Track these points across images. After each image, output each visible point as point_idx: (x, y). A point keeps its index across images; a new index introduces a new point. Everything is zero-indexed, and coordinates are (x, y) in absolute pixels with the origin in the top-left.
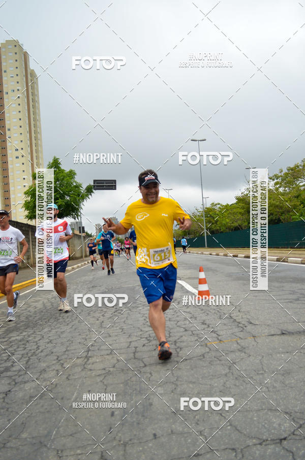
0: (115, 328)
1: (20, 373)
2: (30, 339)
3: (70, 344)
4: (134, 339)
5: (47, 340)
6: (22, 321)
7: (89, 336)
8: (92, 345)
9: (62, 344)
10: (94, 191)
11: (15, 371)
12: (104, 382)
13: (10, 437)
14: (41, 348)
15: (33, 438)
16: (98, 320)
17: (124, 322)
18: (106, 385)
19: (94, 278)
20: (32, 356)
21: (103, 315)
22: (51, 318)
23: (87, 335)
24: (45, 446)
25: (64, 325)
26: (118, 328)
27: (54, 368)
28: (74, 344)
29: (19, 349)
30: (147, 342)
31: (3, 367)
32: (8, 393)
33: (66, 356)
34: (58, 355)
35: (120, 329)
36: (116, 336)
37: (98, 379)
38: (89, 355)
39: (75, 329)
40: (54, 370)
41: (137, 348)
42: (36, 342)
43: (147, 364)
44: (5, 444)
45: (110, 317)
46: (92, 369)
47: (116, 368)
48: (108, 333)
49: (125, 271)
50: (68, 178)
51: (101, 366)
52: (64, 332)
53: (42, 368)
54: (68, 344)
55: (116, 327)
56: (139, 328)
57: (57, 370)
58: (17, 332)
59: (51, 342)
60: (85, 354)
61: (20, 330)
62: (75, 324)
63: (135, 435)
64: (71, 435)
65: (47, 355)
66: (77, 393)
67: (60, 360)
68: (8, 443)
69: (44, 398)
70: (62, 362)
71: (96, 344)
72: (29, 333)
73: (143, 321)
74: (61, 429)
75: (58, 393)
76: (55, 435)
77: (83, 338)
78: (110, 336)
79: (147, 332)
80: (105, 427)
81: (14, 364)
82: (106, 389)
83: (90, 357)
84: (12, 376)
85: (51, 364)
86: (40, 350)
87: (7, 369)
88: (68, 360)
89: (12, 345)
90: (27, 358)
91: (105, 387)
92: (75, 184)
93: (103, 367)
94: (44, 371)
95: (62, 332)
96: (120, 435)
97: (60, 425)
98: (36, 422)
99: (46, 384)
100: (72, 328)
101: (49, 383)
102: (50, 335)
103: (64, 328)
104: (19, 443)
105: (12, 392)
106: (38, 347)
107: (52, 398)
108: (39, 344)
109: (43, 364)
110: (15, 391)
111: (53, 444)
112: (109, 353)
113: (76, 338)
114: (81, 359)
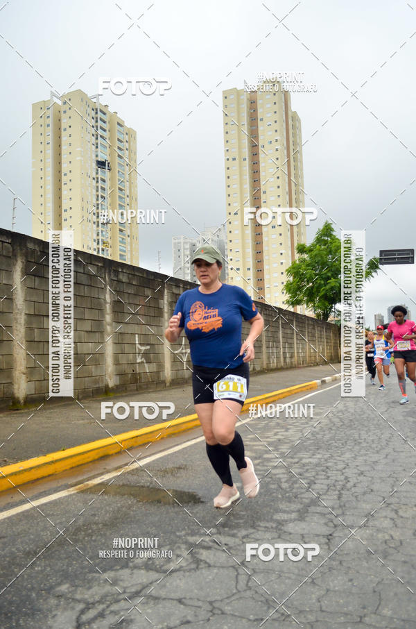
2: (330, 464)
3: (395, 482)
5: (356, 471)
6: (309, 439)
9: (381, 479)
13: (364, 608)
14: (352, 481)
15: (403, 620)
22: (348, 440)
25: (373, 453)
27: (385, 514)
29: (320, 477)
31: (307, 498)
32: (330, 537)
33: (397, 500)
39: (393, 461)
40: (386, 517)
42: (341, 470)
52: (377, 462)
53: (366, 511)
54: (392, 482)
57: (392, 519)
58: (307, 452)
59: (362, 473)
61: (310, 450)
62: (390, 453)
65: (365, 493)
68: (365, 616)
69: (389, 558)
70: (392, 506)
72: (325, 457)
75: (411, 556)
84: (325, 515)
86: (351, 484)
88: (402, 506)
89: (307, 470)
90: (337, 492)
94: (369, 516)
95: (374, 462)
98: (396, 594)
99: (384, 537)
100: (386, 457)
101: (387, 537)
102: (358, 464)
103: (375, 457)
104: (383, 623)
105: (335, 537)
106: (346, 478)
107: (405, 562)
108: (346, 474)
109: (364, 505)
110: (340, 537)
113: (401, 475)
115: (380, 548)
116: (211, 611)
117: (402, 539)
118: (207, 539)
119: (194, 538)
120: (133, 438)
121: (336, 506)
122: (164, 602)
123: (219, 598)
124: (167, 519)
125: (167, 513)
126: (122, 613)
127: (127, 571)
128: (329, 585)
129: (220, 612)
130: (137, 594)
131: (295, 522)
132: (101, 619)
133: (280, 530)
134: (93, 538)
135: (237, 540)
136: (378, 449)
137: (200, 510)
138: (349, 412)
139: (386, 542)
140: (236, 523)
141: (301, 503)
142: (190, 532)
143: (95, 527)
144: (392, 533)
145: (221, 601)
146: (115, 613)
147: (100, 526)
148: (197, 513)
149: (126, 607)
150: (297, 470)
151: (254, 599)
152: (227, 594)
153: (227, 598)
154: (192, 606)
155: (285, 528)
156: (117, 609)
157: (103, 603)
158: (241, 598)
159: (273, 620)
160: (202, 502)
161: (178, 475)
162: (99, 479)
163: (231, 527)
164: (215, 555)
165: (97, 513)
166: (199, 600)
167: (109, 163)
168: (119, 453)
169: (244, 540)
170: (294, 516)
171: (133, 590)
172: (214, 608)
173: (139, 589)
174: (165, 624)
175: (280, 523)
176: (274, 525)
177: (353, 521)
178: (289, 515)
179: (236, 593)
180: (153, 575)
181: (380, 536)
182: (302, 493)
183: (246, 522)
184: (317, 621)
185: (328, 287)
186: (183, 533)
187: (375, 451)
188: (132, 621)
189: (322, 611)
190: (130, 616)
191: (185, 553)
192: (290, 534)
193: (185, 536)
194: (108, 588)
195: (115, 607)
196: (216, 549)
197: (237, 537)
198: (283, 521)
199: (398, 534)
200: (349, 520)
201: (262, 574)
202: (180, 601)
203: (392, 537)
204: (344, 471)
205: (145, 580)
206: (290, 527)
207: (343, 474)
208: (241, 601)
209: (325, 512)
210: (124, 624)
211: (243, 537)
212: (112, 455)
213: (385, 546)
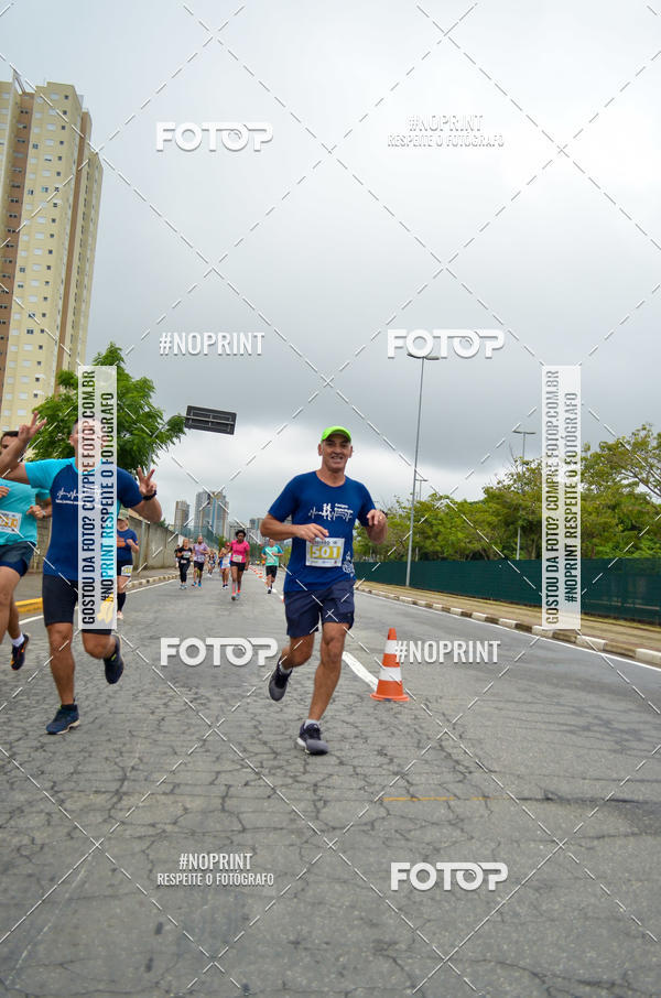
0: (189, 738)
3: (85, 758)
4: (228, 766)
5: (35, 744)
7: (128, 746)
8: (133, 768)
9: (67, 754)
10: (186, 430)
12: (148, 855)
16: (153, 713)
18: (152, 862)
19: (156, 619)
21: (165, 704)
23: (124, 744)
26: (194, 738)
27: (42, 807)
28: (92, 759)
30: (253, 776)
33: (73, 784)
34: (55, 779)
35: (199, 739)
37: (138, 846)
38: (124, 789)
39: (100, 728)
40: (42, 811)
41: (232, 789)
42: (11, 743)
43: (248, 827)
45: (181, 711)
47: (180, 827)
48: (172, 747)
49: (226, 613)
50: (135, 394)
51: (148, 817)
53: (16, 805)
54: (80, 759)
55: (193, 734)
56: (240, 744)
57: (49, 814)
59: (42, 747)
60: (114, 786)
62: (102, 715)
63: (203, 983)
64: (61, 965)
67: (57, 792)
69: (10, 872)
70: (61, 795)
71: (141, 767)
73: (252, 731)
74: (41, 948)
75: (45, 865)
76: (25, 960)
77: (115, 750)
78: (175, 753)
79: (256, 754)
80: (138, 956)
82: (151, 871)
83: (125, 794)
85: (38, 797)
88: (76, 795)
91: (150, 866)
92: (147, 410)
93: (151, 821)
94: (19, 811)
96: (170, 978)
97: (39, 937)
100: (93, 722)
101: (26, 840)
106: (13, 755)
107: (30, 876)
108: (13, 750)
109: (18, 796)
111: (17, 980)
112: (167, 791)
113: (100, 748)
114: (104, 796)
115: (5, 858)
117: (47, 841)
139: (18, 850)
144: (37, 835)
181: (16, 840)
199: (45, 835)
203: (33, 840)
204: (15, 744)
213: (14, 854)
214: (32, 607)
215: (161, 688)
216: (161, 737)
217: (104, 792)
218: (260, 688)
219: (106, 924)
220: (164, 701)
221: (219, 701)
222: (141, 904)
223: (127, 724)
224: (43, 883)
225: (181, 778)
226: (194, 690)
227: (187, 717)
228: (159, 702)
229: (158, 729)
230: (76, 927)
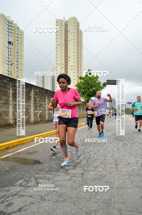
1: (85, 166)
2: (85, 151)
4: (139, 159)
7: (114, 154)
9: (101, 155)
10: (107, 85)
11: (83, 165)
12: (130, 179)
13: (91, 196)
14: (92, 156)
16: (116, 147)
17: (130, 150)
18: (132, 181)
19: (107, 126)
20: (88, 159)
21: (117, 145)
24: (111, 206)
25: (100, 147)
26: (128, 152)
27: (101, 166)
28: (107, 157)
32: (83, 174)
33: (105, 162)
34: (101, 161)
35: (129, 153)
36: (128, 156)
37: (126, 177)
38: (117, 163)
40: (101, 167)
44: (90, 199)
46: (121, 171)
47: (134, 173)
50: (95, 79)
51: (126, 170)
54: (104, 156)
55: (127, 152)
57: (103, 168)
59: (95, 154)
60: (115, 163)
64: (122, 203)
65: (96, 160)
66: (117, 182)
69: (101, 180)
70: (104, 164)
71: (119, 159)
72: (84, 148)
74: (116, 198)
75: (108, 179)
76: (114, 201)
77: (111, 155)
78: (125, 156)
81: (81, 161)
82: (133, 183)
83: (118, 164)
84: (82, 167)
86: (92, 157)
87: (79, 163)
88: (107, 164)
90: (87, 160)
92: (98, 82)
93: (127, 171)
94: (96, 167)
95: (99, 150)
97: (114, 196)
99: (100, 174)
101: (101, 174)
102: (94, 151)
103: (100, 148)
104: (97, 200)
105: (84, 174)
106: (90, 155)
107: (106, 182)
108: (90, 154)
109: (95, 164)
110: (86, 174)
111: (114, 206)
112: (127, 164)
113: (108, 154)
114: (113, 165)
115: (98, 177)
116: (41, 199)
117: (106, 174)
118: (42, 176)
119: (37, 175)
120: (18, 142)
121: (86, 164)
122: (25, 197)
123: (44, 195)
124: (28, 169)
125: (29, 167)
126: (10, 201)
127: (13, 187)
128: (81, 189)
129: (44, 199)
130: (16, 194)
131: (72, 170)
132: (2, 203)
133: (67, 172)
134: (1, 176)
135: (52, 176)
136: (101, 146)
137: (40, 166)
138: (93, 134)
140: (52, 170)
141: (75, 163)
142: (36, 173)
143: (2, 172)
144: (103, 173)
145: (45, 196)
146: (7, 201)
147: (4, 172)
148: (39, 167)
149: (11, 199)
150: (74, 153)
151: (55, 194)
152: (47, 193)
153: (47, 195)
154: (35, 198)
155: (68, 172)
156: (8, 200)
157: (3, 198)
158: (51, 194)
159: (61, 201)
160: (41, 163)
161: (34, 154)
162: (5, 156)
163: (50, 172)
164: (44, 181)
165: (3, 167)
166: (37, 196)
167: (12, 43)
168: (13, 147)
169: (55, 176)
170: (72, 167)
171: (14, 193)
172: (42, 198)
173: (17, 193)
174: (25, 204)
175: (67, 170)
176: (65, 171)
177: (91, 169)
178: (70, 167)
179: (50, 193)
180: (22, 188)
181: (99, 173)
182: (76, 160)
183: (55, 170)
184: (76, 201)
185: (89, 91)
186: (34, 174)
187: (100, 146)
188: (13, 203)
189: (78, 198)
190: (13, 202)
191: (34, 181)
192: (70, 173)
193: (34, 175)
194: (5, 193)
195: (7, 199)
196: (44, 179)
197: (52, 175)
198: (68, 169)
199: (105, 173)
200: (89, 168)
201: (59, 187)
202: (31, 196)
203: (102, 174)
204: (90, 153)
205: (19, 190)
206: (70, 171)
207: (89, 154)
208: (52, 195)
209: (82, 166)
210: (10, 204)
211: (54, 175)
212: (10, 147)
213: (100, 177)
214: (81, 125)
215: (115, 141)
216: (120, 152)
217: (113, 164)
218: (138, 141)
219: (128, 195)
220: (117, 144)
221: (130, 144)
222: (134, 190)
223: (111, 149)
224: (109, 183)
225: (129, 161)
226: (123, 142)
227: (124, 148)
228: (116, 144)
229: (119, 150)
230: (121, 195)
